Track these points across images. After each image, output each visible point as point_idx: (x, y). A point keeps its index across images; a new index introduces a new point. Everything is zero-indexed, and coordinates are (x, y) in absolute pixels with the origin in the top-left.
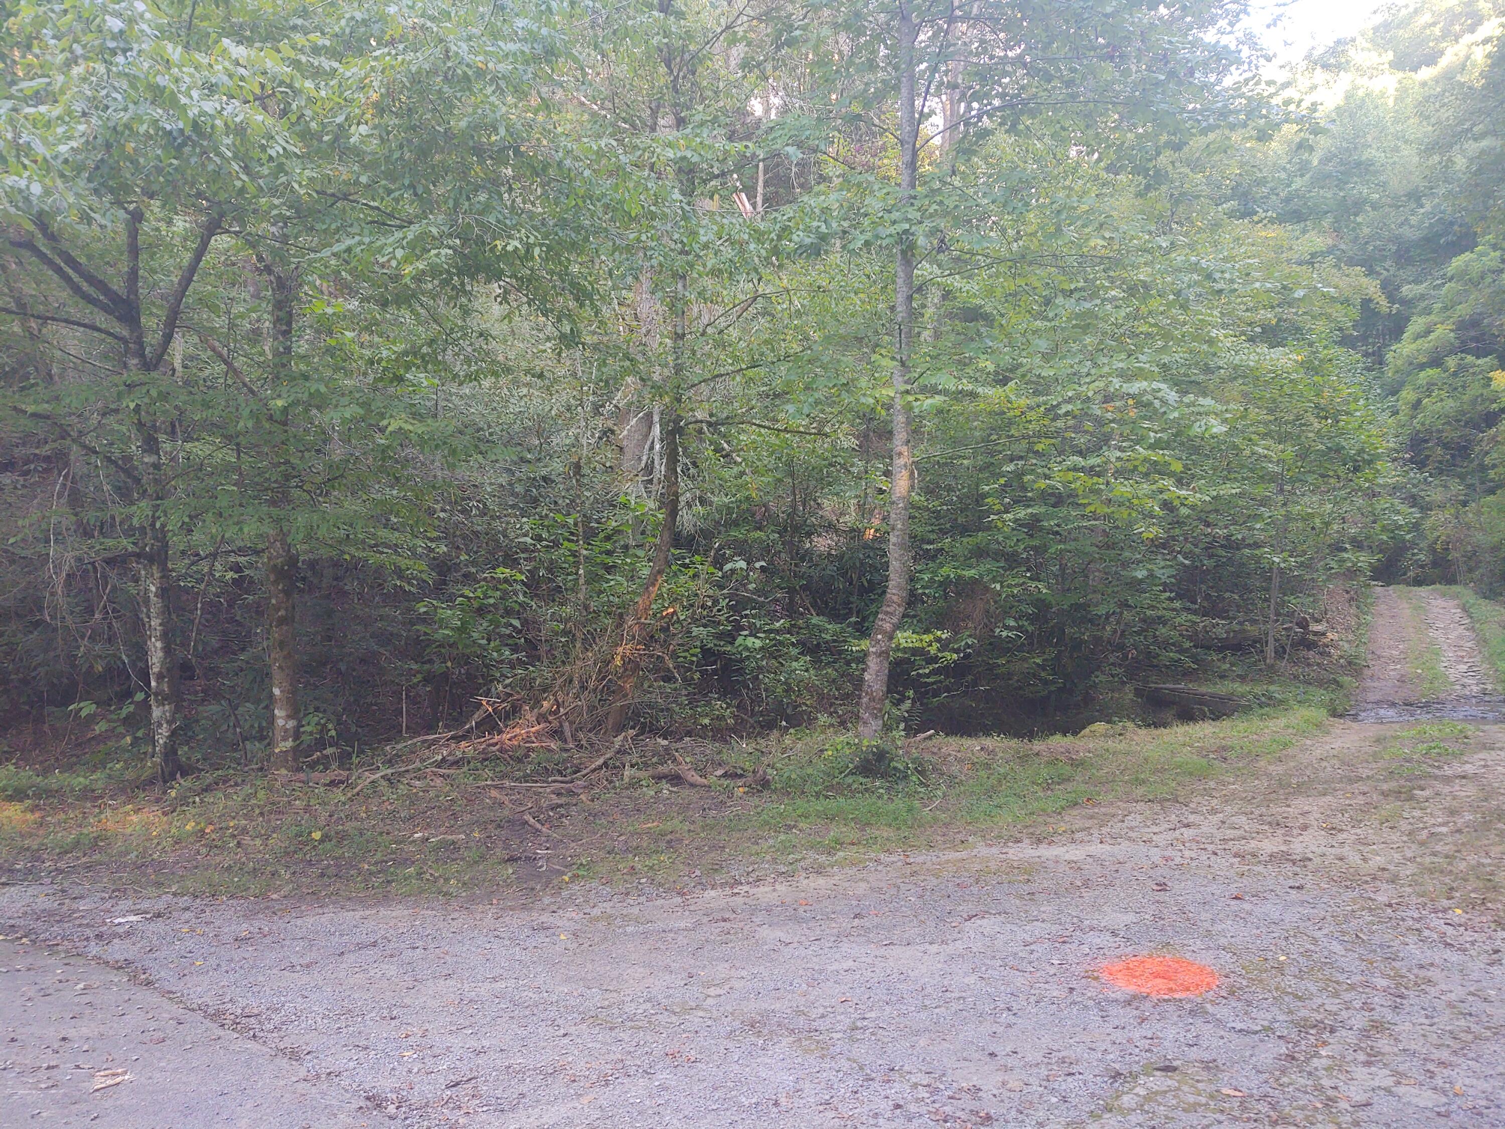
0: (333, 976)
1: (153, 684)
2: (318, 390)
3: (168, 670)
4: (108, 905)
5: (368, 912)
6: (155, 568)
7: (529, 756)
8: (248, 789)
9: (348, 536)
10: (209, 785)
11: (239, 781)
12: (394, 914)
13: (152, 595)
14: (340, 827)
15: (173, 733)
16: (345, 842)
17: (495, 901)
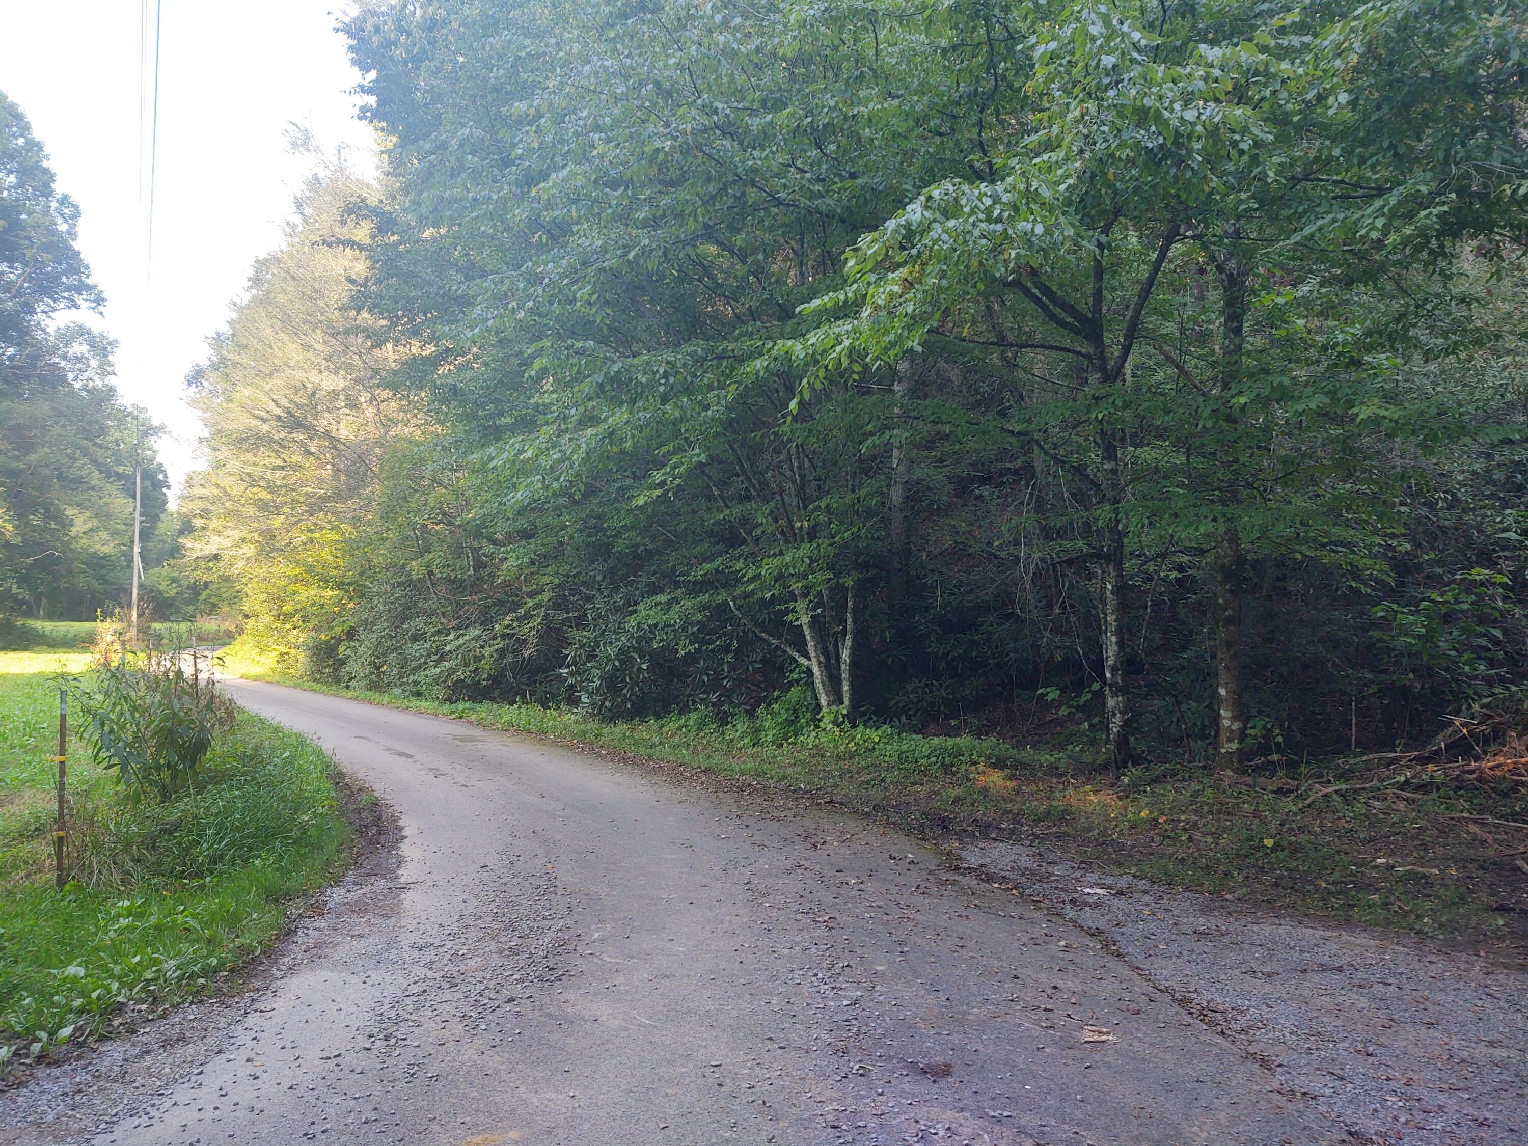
0: (1297, 992)
1: (1108, 675)
2: (1280, 383)
3: (1122, 663)
4: (1078, 874)
5: (1328, 934)
6: (1111, 567)
7: (1518, 791)
8: (1195, 786)
9: (1298, 534)
10: (1157, 777)
11: (1187, 776)
12: (1358, 941)
13: (1108, 593)
14: (1293, 838)
15: (1126, 724)
16: (1299, 855)
17: (1482, 953)
